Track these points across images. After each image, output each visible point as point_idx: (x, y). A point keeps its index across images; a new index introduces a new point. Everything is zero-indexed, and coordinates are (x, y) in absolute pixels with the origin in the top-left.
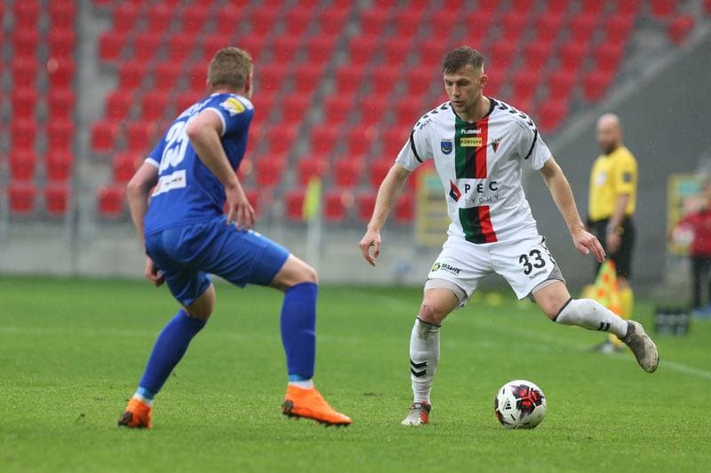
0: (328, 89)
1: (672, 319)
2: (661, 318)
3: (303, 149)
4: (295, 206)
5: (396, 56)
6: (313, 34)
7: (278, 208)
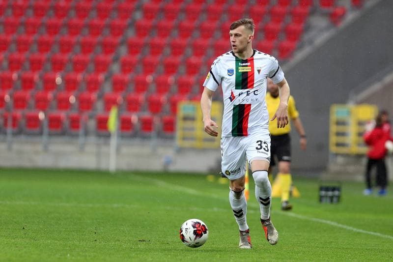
0: (123, 51)
1: (330, 193)
2: (323, 193)
3: (107, 88)
4: (102, 123)
5: (164, 32)
6: (114, 18)
7: (92, 124)
